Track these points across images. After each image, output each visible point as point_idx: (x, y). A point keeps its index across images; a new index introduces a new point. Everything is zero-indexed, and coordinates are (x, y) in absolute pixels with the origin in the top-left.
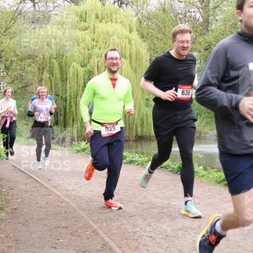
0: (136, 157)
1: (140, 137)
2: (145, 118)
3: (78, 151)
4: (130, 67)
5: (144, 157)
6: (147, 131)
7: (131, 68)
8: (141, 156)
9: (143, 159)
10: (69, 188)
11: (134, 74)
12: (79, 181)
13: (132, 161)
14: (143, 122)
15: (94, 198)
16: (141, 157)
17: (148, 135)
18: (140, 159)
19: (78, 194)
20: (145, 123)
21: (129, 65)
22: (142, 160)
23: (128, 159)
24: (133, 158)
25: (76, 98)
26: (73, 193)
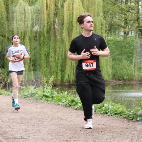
3: (26, 97)
7: (83, 7)
11: (86, 12)
21: (81, 3)
23: (80, 105)
25: (24, 40)
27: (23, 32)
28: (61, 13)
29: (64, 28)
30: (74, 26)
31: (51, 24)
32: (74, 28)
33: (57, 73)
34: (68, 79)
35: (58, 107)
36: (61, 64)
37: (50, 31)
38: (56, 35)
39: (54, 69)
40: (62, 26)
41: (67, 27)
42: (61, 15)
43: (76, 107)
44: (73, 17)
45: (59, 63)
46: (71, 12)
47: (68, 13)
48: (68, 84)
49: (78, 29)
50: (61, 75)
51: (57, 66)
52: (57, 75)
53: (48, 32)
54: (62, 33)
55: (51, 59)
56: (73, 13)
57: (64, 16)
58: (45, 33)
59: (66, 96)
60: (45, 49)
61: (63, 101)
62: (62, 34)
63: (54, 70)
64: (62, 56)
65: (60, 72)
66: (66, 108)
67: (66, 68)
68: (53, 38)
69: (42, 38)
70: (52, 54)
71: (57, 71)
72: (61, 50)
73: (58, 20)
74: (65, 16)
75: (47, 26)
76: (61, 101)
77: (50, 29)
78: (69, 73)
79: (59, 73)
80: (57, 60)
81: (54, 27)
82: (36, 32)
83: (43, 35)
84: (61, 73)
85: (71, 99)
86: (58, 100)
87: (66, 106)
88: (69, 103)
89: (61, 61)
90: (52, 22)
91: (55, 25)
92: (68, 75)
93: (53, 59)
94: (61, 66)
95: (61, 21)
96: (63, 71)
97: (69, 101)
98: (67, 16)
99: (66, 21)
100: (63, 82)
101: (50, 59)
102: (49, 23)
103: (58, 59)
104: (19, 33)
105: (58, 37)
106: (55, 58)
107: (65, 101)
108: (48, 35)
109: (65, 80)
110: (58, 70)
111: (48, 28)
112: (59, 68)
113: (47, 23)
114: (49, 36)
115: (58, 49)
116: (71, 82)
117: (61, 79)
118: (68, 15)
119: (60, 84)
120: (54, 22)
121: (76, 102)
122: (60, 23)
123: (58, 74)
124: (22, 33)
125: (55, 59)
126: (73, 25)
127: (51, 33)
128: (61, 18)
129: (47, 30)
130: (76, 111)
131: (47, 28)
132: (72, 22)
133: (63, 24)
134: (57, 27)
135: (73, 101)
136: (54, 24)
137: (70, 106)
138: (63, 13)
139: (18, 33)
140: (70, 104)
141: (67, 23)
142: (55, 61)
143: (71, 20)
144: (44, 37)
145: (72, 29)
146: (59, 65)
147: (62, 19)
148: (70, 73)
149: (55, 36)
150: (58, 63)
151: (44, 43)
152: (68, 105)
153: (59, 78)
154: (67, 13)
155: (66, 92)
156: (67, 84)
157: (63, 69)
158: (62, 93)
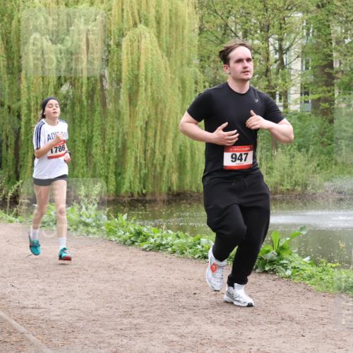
0: (170, 237)
1: (178, 195)
2: (189, 153)
4: (156, 44)
5: (186, 237)
6: (191, 182)
7: (160, 46)
8: (180, 234)
9: (183, 240)
10: (25, 303)
11: (166, 58)
12: (47, 288)
13: (161, 245)
14: (184, 162)
15: (80, 324)
16: (179, 237)
17: (194, 189)
18: (177, 241)
19: (46, 316)
20: (188, 164)
21: (155, 39)
22: (183, 244)
23: (152, 240)
24: (162, 240)
26: (35, 313)
27: (41, 97)
28: (115, 58)
29: (120, 88)
30: (141, 84)
31: (96, 80)
32: (142, 89)
33: (107, 178)
34: (129, 190)
35: (109, 244)
36: (116, 160)
37: (94, 93)
38: (105, 102)
39: (101, 170)
40: (118, 85)
41: (128, 87)
42: (115, 62)
43: (145, 246)
44: (139, 67)
45: (111, 157)
46: (135, 56)
47: (130, 59)
48: (129, 199)
49: (149, 90)
50: (116, 181)
51: (108, 164)
52: (107, 183)
53: (91, 96)
54: (116, 99)
55: (96, 151)
56: (139, 59)
57: (121, 65)
58: (84, 98)
59: (125, 224)
60: (84, 130)
61: (119, 234)
62: (118, 101)
63: (101, 172)
64: (117, 144)
65: (114, 177)
66: (125, 248)
67: (125, 168)
68: (99, 109)
69: (77, 109)
70: (97, 140)
71: (108, 173)
72: (115, 132)
73: (110, 73)
74: (125, 64)
75: (88, 83)
76: (115, 233)
77: (93, 90)
78: (132, 178)
79: (112, 178)
80: (106, 152)
81: (102, 86)
82: (66, 97)
83: (80, 101)
84: (116, 179)
85: (135, 229)
86: (110, 231)
87: (124, 243)
88: (130, 238)
89: (115, 154)
90: (98, 78)
91: (104, 83)
92: (130, 182)
93: (99, 151)
94: (116, 164)
95: (116, 74)
96: (120, 174)
97: (131, 233)
98: (128, 64)
99: (125, 75)
100: (118, 196)
101: (94, 150)
102: (93, 79)
103: (110, 151)
104: (32, 97)
105: (110, 106)
106: (104, 148)
107: (123, 233)
108: (90, 102)
109: (123, 191)
110: (110, 171)
111: (90, 89)
112: (112, 168)
113: (88, 79)
114: (92, 104)
115: (109, 131)
116: (136, 196)
117: (114, 190)
118: (130, 62)
119: (114, 200)
120: (102, 77)
121: (144, 236)
122: (113, 79)
123: (109, 180)
124: (37, 98)
125: (104, 151)
126: (138, 83)
127: (95, 99)
128: (116, 69)
129: (88, 92)
130: (144, 253)
131: (87, 89)
132: (137, 77)
133: (119, 81)
134: (107, 86)
135: (139, 234)
136: (102, 81)
137: (133, 243)
138: (119, 58)
139: (30, 97)
140: (132, 239)
141: (127, 78)
142: (103, 155)
143: (136, 72)
144: (82, 106)
145: (137, 92)
146: (111, 162)
147: (117, 71)
148: (134, 177)
149: (104, 104)
150: (109, 159)
151: (81, 117)
152: (129, 242)
153: (112, 188)
154: (127, 58)
155: (125, 216)
156: (126, 199)
157: (119, 171)
158: (116, 217)
